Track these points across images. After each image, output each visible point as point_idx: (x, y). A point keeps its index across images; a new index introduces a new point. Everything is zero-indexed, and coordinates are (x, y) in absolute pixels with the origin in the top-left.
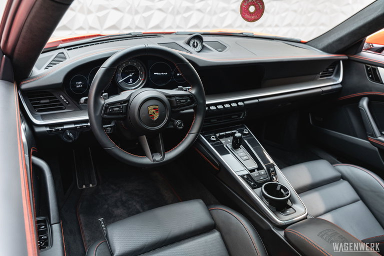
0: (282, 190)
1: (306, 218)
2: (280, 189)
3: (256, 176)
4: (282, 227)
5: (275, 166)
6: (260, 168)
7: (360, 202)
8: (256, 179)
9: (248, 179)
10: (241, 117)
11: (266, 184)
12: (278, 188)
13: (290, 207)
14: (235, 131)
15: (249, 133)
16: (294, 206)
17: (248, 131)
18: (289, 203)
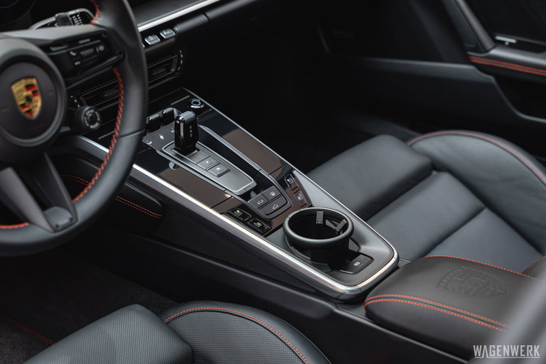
0: (328, 223)
1: (398, 268)
2: (324, 221)
3: (261, 207)
4: (357, 300)
5: (295, 172)
6: (262, 184)
7: (486, 212)
8: (262, 213)
9: (244, 216)
10: (173, 70)
11: (290, 216)
12: (319, 220)
13: (359, 254)
14: (169, 109)
15: (206, 107)
16: (364, 249)
17: (202, 103)
18: (352, 246)
